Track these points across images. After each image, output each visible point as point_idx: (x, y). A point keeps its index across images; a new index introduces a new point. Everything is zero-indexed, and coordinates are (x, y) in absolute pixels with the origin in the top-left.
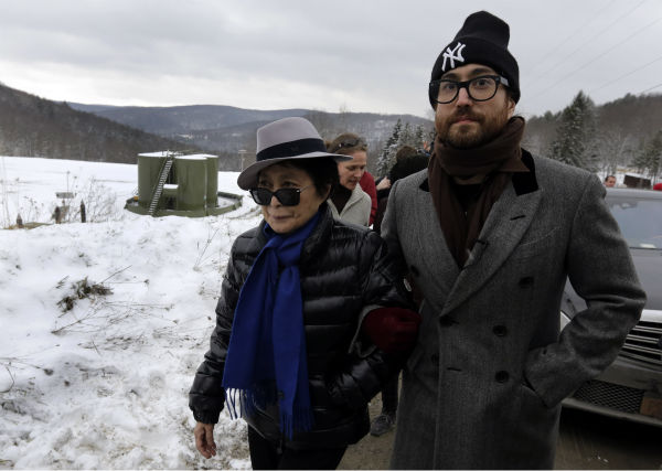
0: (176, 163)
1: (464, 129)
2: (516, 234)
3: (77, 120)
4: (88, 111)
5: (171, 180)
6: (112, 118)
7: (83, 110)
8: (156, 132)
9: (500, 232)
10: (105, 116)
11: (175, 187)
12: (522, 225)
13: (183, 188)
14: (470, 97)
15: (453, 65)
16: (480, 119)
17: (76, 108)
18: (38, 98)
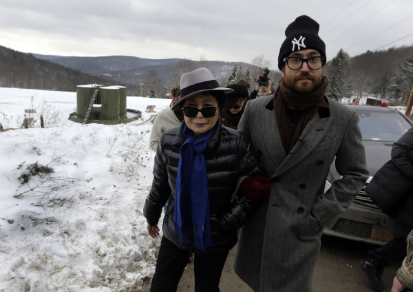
0: (100, 91)
1: (305, 84)
2: (318, 138)
3: (38, 64)
4: (45, 59)
5: (97, 102)
6: (60, 64)
7: (42, 58)
8: (88, 72)
9: (310, 137)
10: (56, 62)
11: (100, 106)
12: (321, 134)
13: (105, 107)
14: (309, 67)
15: (299, 48)
16: (313, 79)
17: (37, 57)
18: (13, 51)
